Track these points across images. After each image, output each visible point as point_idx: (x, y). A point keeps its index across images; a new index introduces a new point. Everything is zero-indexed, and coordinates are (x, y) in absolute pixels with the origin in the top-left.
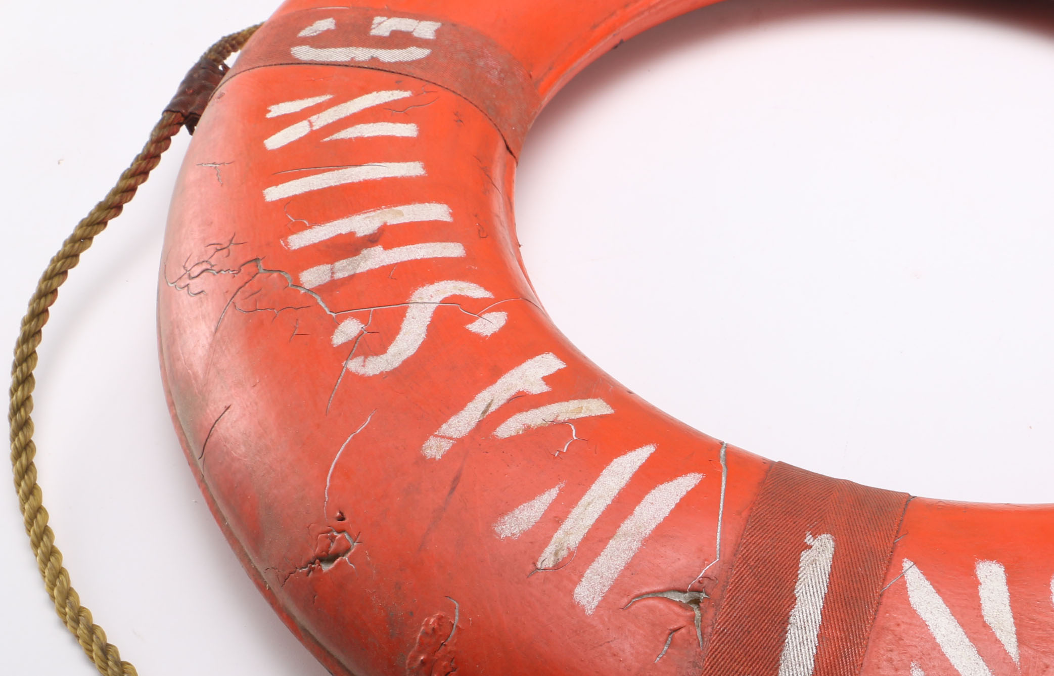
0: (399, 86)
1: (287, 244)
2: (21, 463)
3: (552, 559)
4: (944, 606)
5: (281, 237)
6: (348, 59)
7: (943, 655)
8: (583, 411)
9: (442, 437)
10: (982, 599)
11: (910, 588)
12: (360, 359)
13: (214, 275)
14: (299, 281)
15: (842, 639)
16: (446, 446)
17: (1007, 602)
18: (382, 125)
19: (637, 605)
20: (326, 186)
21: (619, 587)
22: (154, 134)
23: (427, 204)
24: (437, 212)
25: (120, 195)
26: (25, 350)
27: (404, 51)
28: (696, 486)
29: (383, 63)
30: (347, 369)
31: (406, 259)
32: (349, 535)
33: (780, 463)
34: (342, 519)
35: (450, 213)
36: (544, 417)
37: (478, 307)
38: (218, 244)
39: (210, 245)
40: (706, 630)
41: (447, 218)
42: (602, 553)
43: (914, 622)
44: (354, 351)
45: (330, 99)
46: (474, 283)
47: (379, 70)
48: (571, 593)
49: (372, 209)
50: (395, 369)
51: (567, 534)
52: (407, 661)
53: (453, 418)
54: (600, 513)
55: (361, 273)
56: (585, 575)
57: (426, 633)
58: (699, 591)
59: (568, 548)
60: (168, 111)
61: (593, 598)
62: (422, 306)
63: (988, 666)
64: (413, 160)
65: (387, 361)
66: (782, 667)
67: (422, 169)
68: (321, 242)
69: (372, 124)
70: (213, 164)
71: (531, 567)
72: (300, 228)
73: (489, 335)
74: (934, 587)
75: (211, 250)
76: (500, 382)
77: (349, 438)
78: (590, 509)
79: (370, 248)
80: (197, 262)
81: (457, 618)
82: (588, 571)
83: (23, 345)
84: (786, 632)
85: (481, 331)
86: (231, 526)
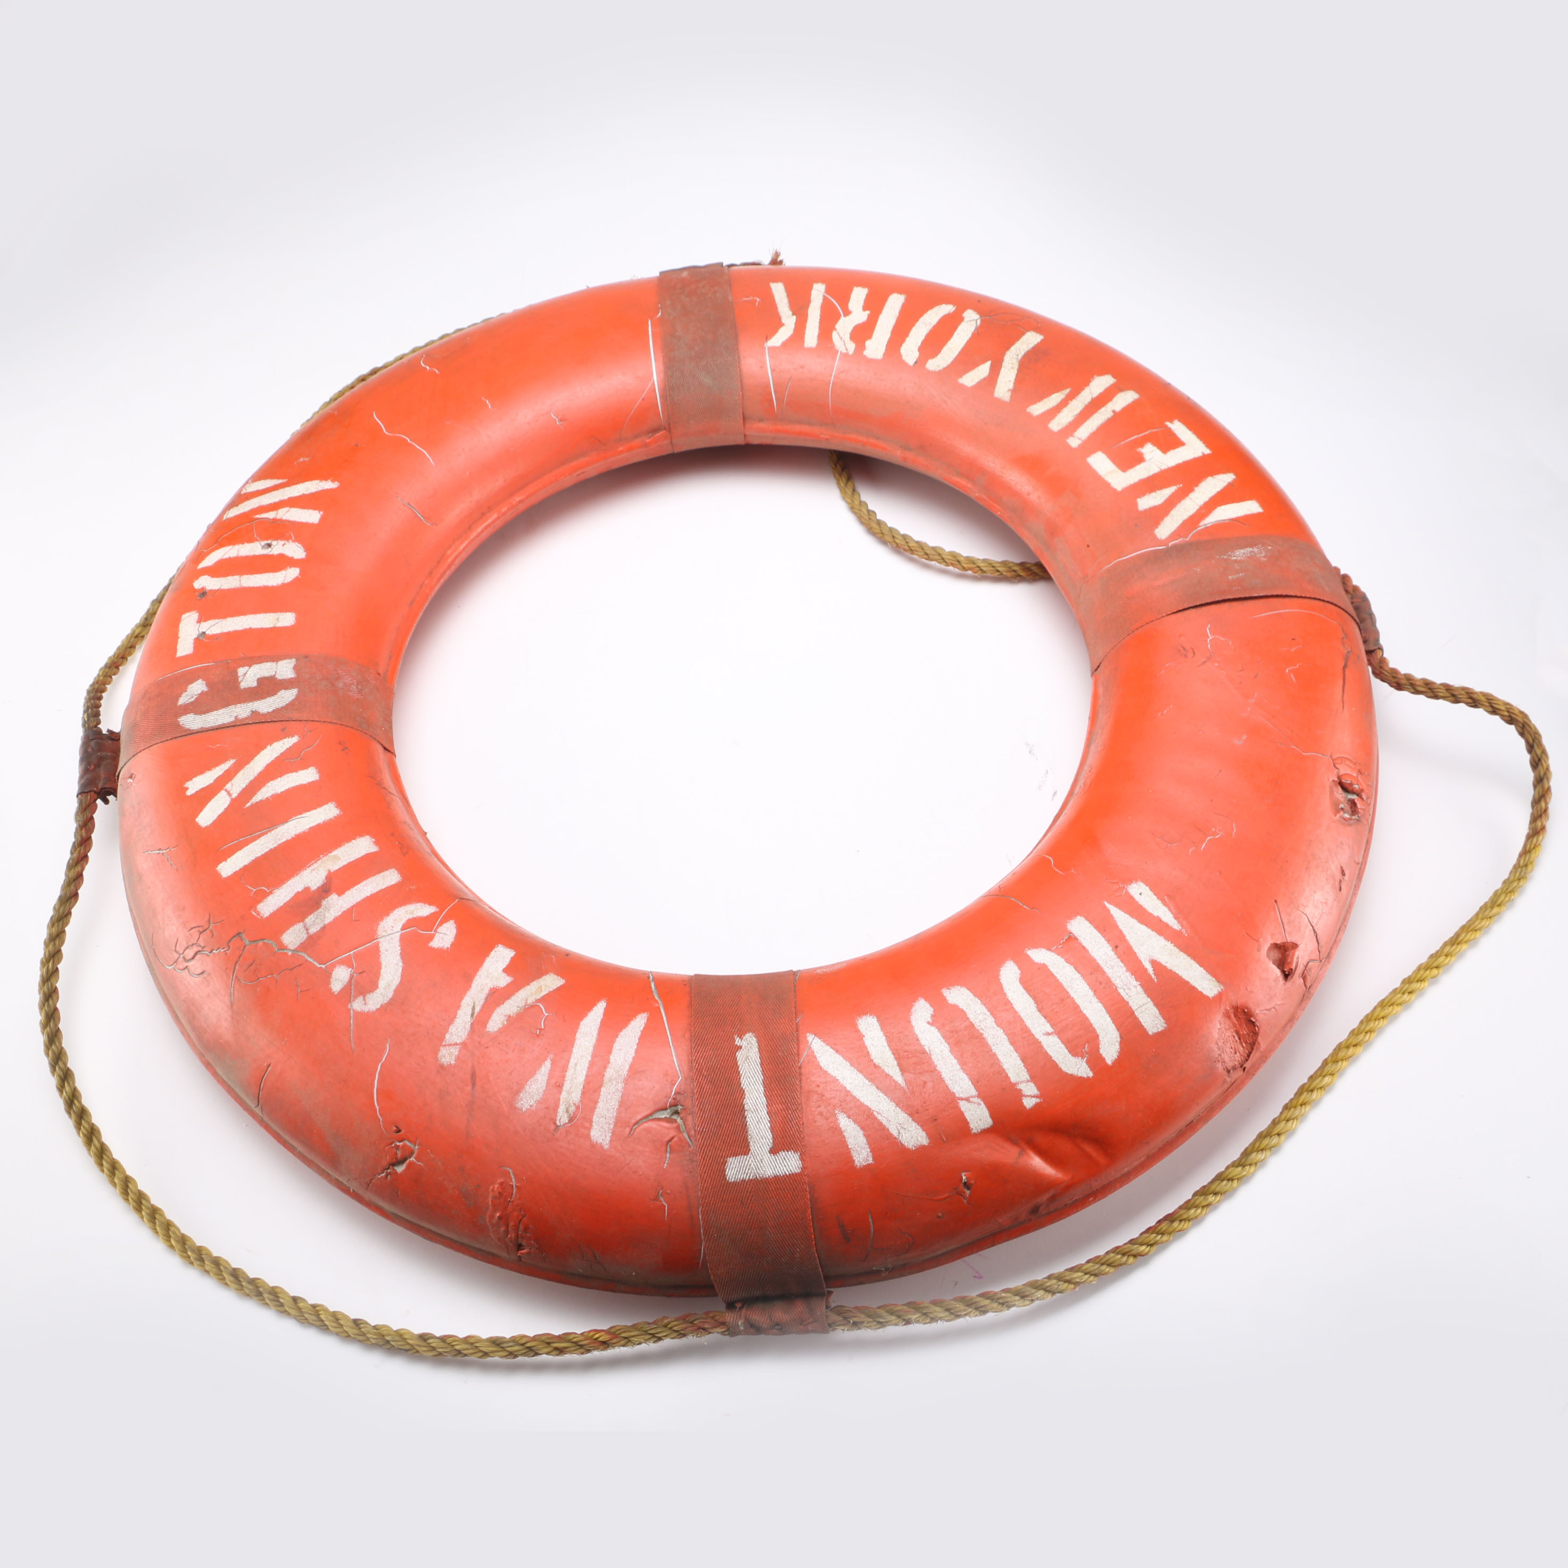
0: (284, 734)
1: (258, 913)
2: (95, 1146)
3: (566, 1115)
4: (844, 1061)
5: (251, 908)
6: (233, 719)
7: (854, 1097)
8: (543, 989)
9: (450, 1045)
10: (868, 1047)
11: (818, 1056)
12: (360, 999)
13: (208, 955)
14: (283, 944)
15: (784, 1110)
16: (455, 1051)
17: (886, 1044)
18: (288, 777)
19: (637, 1130)
20: (267, 850)
21: (619, 1122)
22: (78, 818)
23: (353, 841)
24: (363, 846)
25: (73, 884)
26: (55, 1050)
27: (276, 696)
28: (646, 1024)
29: (264, 715)
30: (354, 1010)
31: (359, 899)
32: (410, 1141)
33: (696, 975)
34: (399, 1131)
35: (374, 842)
36: (517, 1004)
37: (429, 923)
38: (199, 927)
39: (192, 929)
40: (691, 1134)
41: (374, 849)
42: (599, 1100)
43: (828, 1079)
44: (352, 993)
45: (234, 764)
46: (419, 902)
47: (262, 722)
48: (588, 1136)
49: (313, 862)
50: (391, 999)
51: (569, 1093)
52: (487, 1220)
53: (451, 1027)
54: (586, 1069)
55: (330, 923)
56: (594, 1120)
57: (495, 1197)
58: (676, 1105)
59: (574, 1104)
60: (81, 793)
61: (605, 1136)
62: (388, 938)
63: (886, 1095)
64: (326, 803)
65: (382, 994)
66: (751, 1144)
67: (336, 809)
68: (285, 904)
69: (279, 779)
70: (159, 850)
71: (553, 1127)
72: (262, 896)
73: (449, 946)
74: (833, 1049)
75: (195, 933)
76: (474, 985)
77: (379, 1067)
78: (578, 1068)
79: (327, 897)
80: (186, 946)
81: (513, 1180)
82: (595, 1117)
83: (51, 1045)
84: (746, 1118)
85: (442, 945)
86: (301, 1150)
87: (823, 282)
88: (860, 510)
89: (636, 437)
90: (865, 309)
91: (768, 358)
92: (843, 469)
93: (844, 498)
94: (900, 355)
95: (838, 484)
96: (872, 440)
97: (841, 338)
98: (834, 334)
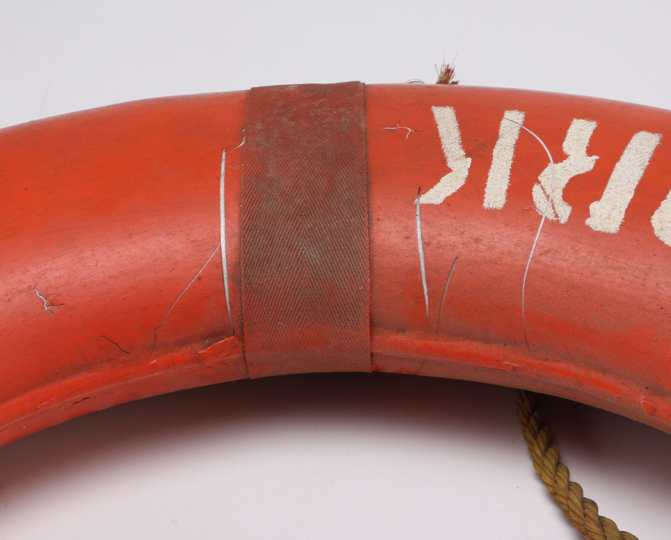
87: (520, 110)
88: (568, 498)
89: (183, 343)
90: (590, 152)
91: (419, 223)
92: (540, 427)
93: (540, 476)
94: (651, 229)
95: (531, 451)
96: (594, 374)
97: (548, 197)
98: (536, 190)
